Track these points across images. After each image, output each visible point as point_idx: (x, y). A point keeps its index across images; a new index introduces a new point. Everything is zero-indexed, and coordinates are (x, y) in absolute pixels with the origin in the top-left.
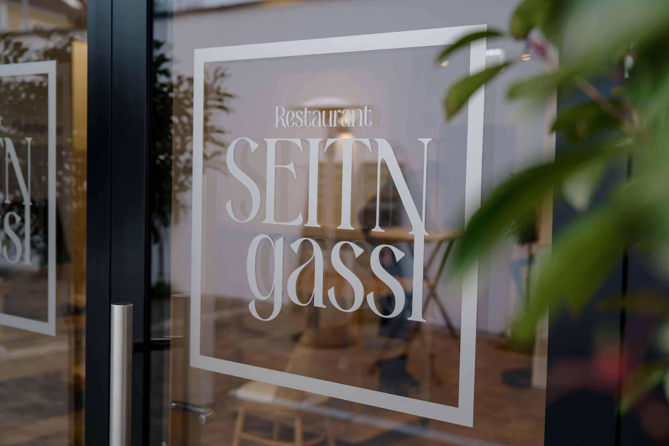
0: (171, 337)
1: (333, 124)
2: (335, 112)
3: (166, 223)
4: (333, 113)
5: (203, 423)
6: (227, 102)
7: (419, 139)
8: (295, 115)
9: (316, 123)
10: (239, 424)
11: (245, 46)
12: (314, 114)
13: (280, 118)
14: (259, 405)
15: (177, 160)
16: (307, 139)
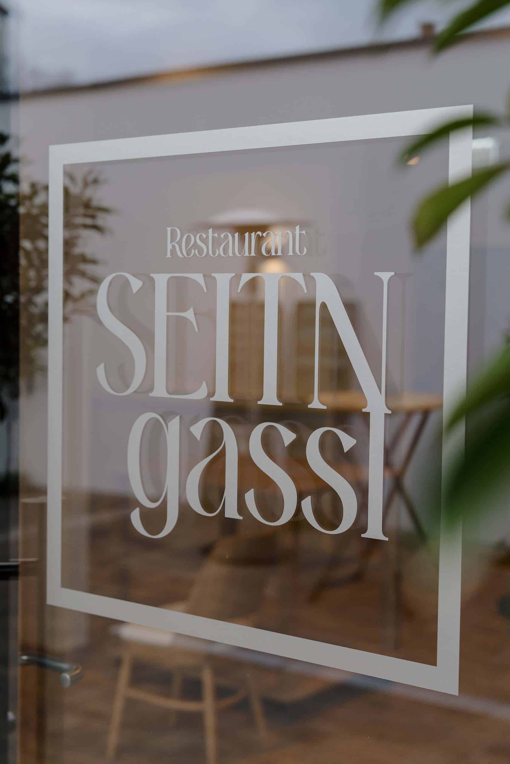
0: (20, 560)
1: (250, 252)
2: (253, 234)
3: (15, 395)
4: (250, 237)
5: (67, 684)
6: (101, 220)
7: (376, 274)
8: (195, 240)
9: (225, 250)
10: (124, 674)
11: (125, 139)
12: (223, 237)
13: (173, 243)
14: (153, 648)
15: (30, 302)
16: (213, 275)
